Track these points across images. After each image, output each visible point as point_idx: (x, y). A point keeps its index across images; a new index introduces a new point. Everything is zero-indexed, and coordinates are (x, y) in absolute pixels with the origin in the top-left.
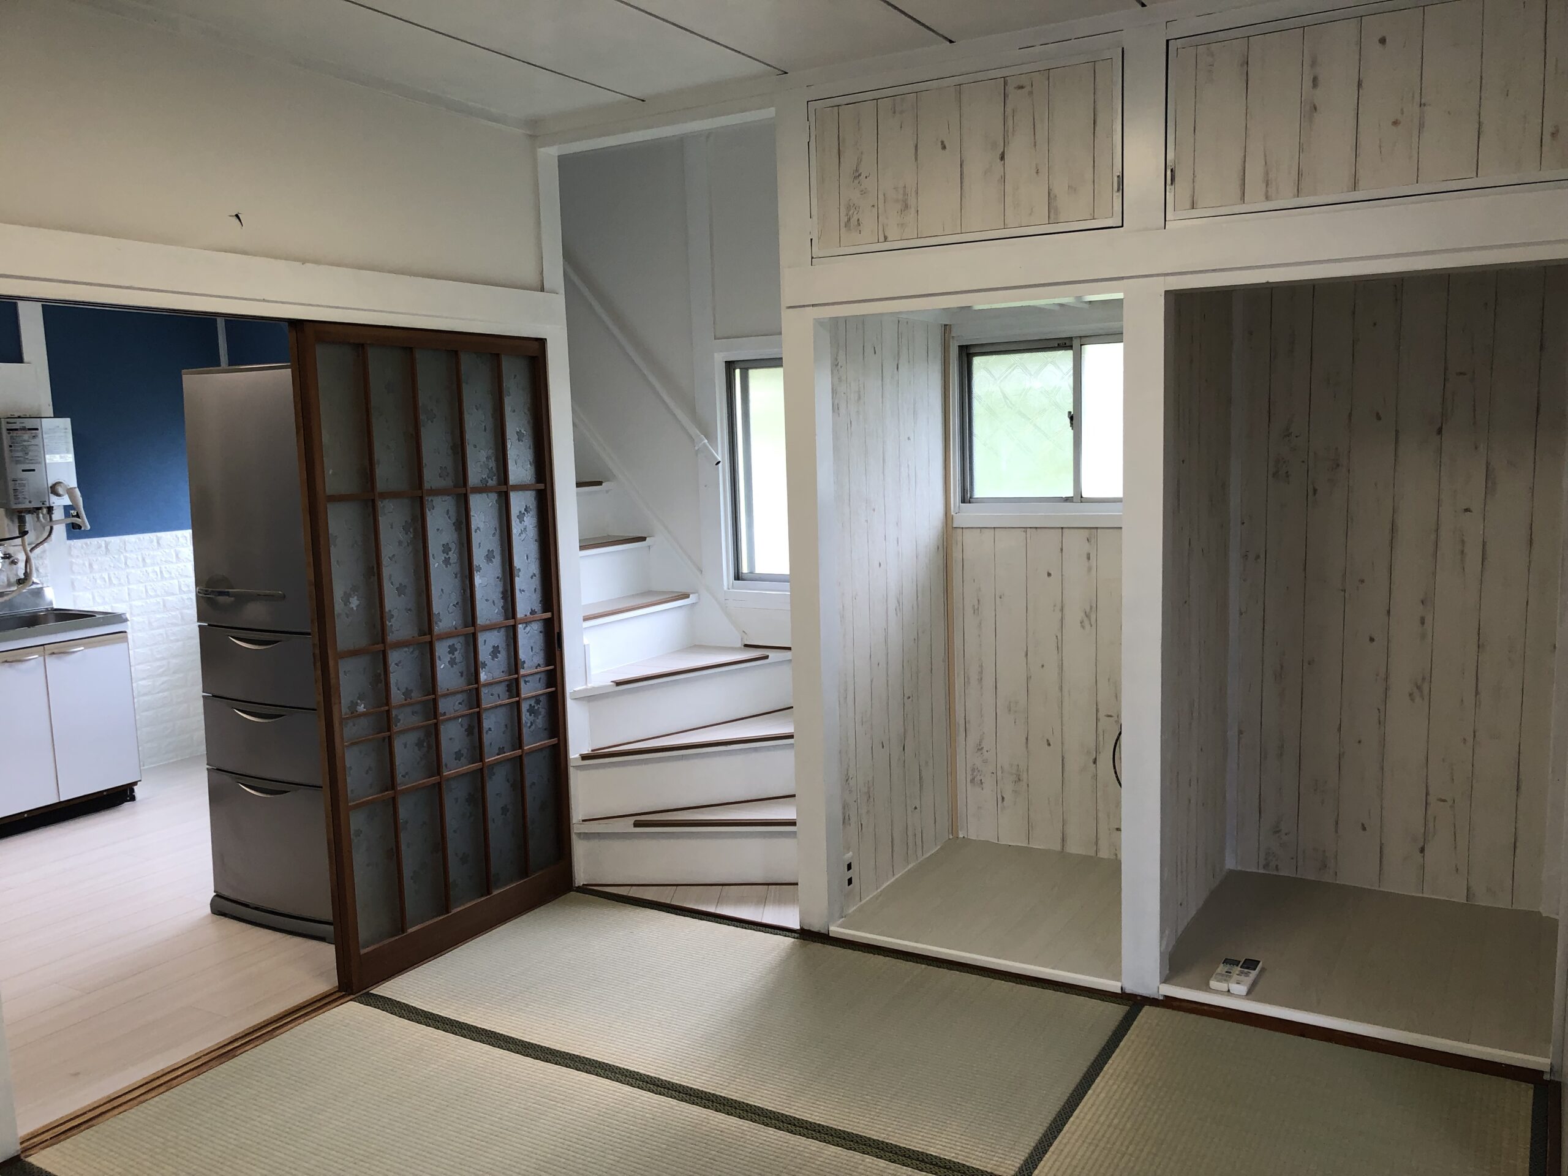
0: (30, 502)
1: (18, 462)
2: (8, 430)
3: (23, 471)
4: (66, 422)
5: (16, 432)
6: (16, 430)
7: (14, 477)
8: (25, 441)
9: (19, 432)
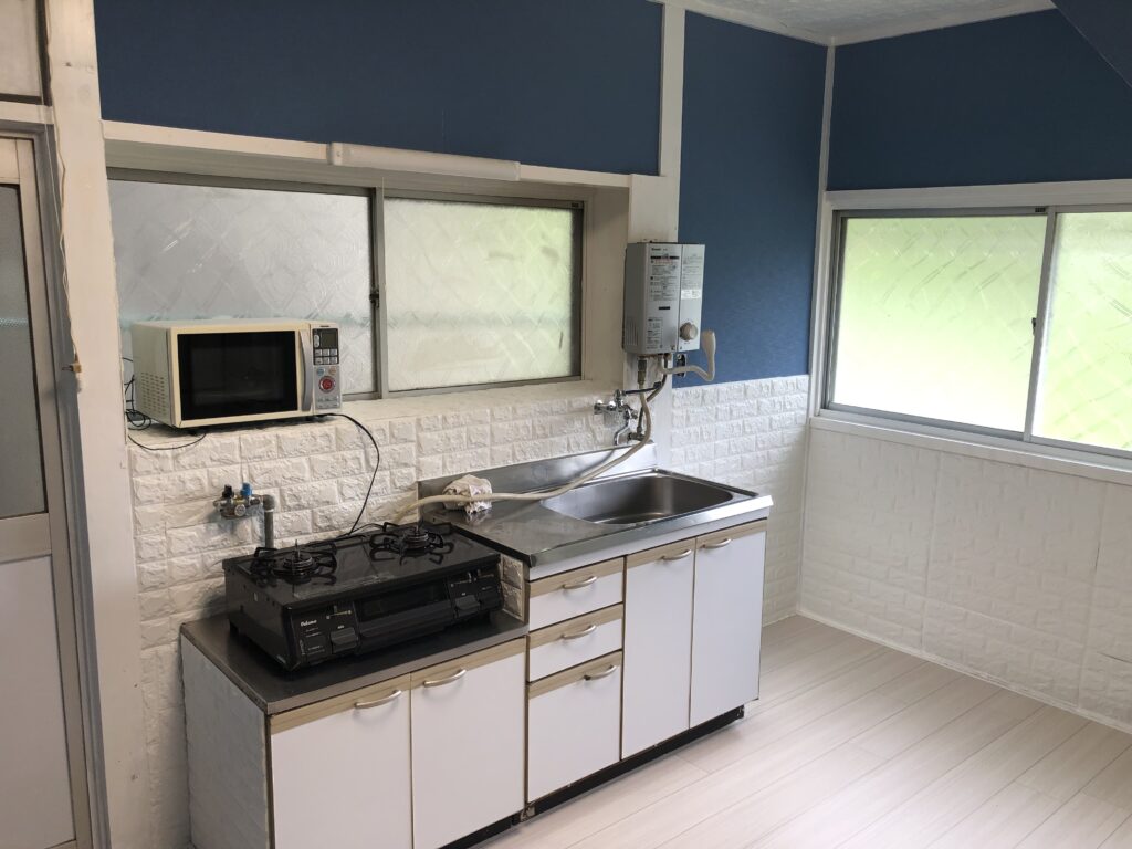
0: (661, 346)
1: (657, 298)
2: (652, 257)
3: (660, 308)
4: (699, 250)
5: (658, 261)
6: (659, 257)
7: (649, 316)
8: (666, 272)
9: (662, 261)
